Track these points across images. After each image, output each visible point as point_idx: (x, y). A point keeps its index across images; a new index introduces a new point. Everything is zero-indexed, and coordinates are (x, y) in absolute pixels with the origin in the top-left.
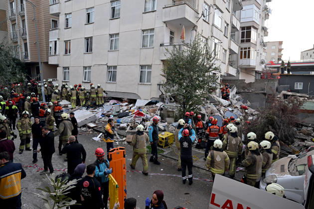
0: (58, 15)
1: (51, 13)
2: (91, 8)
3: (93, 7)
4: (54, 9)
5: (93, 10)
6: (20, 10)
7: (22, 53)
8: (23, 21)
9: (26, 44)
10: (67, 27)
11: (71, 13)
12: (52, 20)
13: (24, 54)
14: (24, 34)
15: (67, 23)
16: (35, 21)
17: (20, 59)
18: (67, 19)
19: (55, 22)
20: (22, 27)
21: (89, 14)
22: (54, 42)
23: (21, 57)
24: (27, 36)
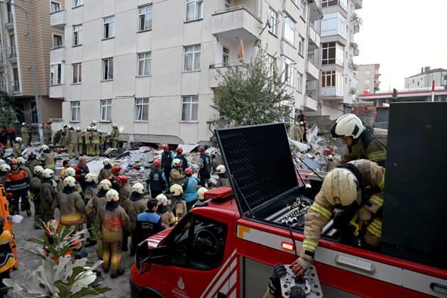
0: (62, 27)
1: (53, 24)
2: (111, 16)
3: (114, 16)
4: (57, 19)
5: (113, 19)
6: (7, 21)
7: (10, 83)
8: (12, 37)
9: (15, 70)
10: (76, 44)
11: (81, 25)
12: (55, 36)
13: (13, 84)
14: (13, 55)
15: (76, 38)
16: (29, 37)
17: (8, 91)
18: (76, 33)
19: (59, 39)
20: (9, 45)
21: (107, 26)
22: (57, 66)
23: (8, 88)
24: (18, 58)
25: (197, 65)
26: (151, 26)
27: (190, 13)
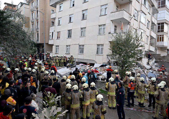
0: (54, 19)
1: (52, 17)
2: (72, 14)
3: (73, 14)
5: (73, 15)
6: (36, 17)
7: (36, 38)
8: (38, 22)
9: (38, 34)
10: (59, 24)
11: (61, 18)
12: (52, 22)
13: (37, 39)
14: (38, 29)
15: (59, 22)
16: (43, 22)
17: (35, 42)
18: (59, 21)
19: (53, 23)
20: (36, 25)
21: (70, 18)
22: (52, 33)
23: (35, 40)
24: (39, 30)
25: (103, 32)
26: (86, 18)
27: (102, 12)
